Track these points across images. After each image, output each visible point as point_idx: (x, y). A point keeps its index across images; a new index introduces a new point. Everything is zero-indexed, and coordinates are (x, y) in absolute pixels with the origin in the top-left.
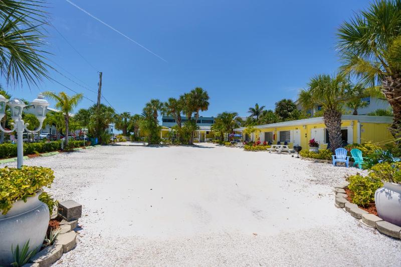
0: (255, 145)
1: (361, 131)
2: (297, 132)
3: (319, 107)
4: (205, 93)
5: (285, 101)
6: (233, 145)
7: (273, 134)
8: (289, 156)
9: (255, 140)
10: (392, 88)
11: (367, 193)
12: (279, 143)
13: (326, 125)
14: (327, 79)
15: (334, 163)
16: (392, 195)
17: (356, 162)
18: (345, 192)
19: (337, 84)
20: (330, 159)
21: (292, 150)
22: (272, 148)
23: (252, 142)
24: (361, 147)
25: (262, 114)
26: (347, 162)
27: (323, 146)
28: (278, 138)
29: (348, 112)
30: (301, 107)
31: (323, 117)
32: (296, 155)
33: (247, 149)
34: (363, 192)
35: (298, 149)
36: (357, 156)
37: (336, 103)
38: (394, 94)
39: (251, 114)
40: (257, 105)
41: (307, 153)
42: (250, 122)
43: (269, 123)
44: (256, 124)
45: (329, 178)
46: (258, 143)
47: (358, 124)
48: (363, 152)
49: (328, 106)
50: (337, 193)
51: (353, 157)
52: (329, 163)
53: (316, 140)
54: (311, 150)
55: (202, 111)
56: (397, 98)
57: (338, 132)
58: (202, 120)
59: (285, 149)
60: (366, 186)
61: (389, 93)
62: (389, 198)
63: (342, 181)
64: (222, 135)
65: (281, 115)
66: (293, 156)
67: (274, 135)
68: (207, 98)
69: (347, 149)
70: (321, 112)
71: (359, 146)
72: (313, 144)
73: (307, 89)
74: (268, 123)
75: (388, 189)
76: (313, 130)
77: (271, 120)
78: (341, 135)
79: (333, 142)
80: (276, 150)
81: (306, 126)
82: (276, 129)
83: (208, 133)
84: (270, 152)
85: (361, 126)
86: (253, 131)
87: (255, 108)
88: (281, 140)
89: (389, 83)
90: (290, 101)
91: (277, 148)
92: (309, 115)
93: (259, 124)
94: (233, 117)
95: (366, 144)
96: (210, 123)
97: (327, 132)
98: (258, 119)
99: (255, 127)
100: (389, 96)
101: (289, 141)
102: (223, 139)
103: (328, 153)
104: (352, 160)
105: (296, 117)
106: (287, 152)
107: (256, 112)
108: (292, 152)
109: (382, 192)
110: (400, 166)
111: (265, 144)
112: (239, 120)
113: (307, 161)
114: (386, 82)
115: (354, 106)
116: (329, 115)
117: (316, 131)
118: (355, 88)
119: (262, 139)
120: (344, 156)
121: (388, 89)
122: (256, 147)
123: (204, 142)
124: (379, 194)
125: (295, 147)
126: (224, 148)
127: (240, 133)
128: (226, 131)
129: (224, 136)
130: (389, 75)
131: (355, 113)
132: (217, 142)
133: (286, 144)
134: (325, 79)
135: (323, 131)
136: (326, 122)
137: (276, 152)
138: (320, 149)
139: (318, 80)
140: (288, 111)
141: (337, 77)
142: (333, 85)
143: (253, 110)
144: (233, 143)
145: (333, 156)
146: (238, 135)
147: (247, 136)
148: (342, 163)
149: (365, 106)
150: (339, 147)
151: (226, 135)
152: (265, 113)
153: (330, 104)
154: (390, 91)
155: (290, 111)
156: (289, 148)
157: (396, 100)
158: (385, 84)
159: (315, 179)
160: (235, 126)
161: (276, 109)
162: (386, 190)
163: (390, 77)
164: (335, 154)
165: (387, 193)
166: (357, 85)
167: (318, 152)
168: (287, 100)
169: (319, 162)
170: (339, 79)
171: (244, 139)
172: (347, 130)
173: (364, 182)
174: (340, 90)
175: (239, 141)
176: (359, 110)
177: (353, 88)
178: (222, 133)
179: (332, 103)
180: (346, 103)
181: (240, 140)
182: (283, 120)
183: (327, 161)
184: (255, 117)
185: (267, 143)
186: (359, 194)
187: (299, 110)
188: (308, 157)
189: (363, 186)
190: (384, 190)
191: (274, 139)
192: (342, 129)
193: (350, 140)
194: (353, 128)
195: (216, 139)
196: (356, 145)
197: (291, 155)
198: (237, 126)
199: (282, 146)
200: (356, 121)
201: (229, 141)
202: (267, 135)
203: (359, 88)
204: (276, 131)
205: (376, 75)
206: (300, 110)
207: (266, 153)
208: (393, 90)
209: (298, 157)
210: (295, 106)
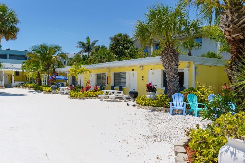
0: (83, 91)
1: (196, 73)
2: (133, 74)
3: (157, 46)
4: (12, 14)
5: (120, 35)
6: (53, 92)
7: (107, 76)
8: (124, 104)
9: (84, 84)
10: (230, 23)
11: (209, 152)
12: (113, 88)
13: (164, 66)
14: (165, 10)
15: (171, 111)
16: (237, 156)
17: (192, 108)
18: (185, 151)
19: (175, 18)
20: (167, 106)
21: (127, 96)
22: (104, 95)
23: (80, 87)
24: (196, 92)
25: (93, 50)
26: (184, 109)
27: (160, 91)
28: (112, 82)
29: (184, 53)
30: (138, 45)
31: (161, 57)
32: (131, 102)
33: (72, 97)
34: (205, 152)
35: (134, 95)
36: (193, 101)
37: (174, 41)
38: (231, 31)
39: (80, 49)
40: (88, 38)
41: (144, 99)
42: (79, 60)
43: (102, 62)
44: (86, 63)
45: (167, 131)
46: (88, 89)
47: (193, 66)
48: (198, 97)
49: (166, 43)
50: (177, 153)
51: (189, 103)
52: (166, 111)
53: (153, 84)
54: (149, 96)
55: (8, 39)
56: (234, 36)
57: (175, 75)
58: (10, 55)
59: (120, 96)
60: (207, 143)
61: (227, 29)
62: (234, 159)
63: (181, 135)
64: (39, 77)
65: (116, 52)
66: (128, 104)
67: (107, 78)
68: (15, 21)
69: (183, 94)
70: (159, 52)
71: (194, 90)
72: (151, 88)
73: (145, 21)
74: (100, 62)
75: (233, 147)
76: (151, 72)
77: (104, 58)
78: (178, 78)
79: (170, 86)
80: (109, 97)
81: (142, 67)
82: (110, 69)
83: (17, 73)
84: (101, 100)
85: (196, 68)
86: (82, 72)
87: (85, 42)
88: (115, 85)
89: (227, 17)
90: (126, 37)
91: (110, 94)
92: (146, 54)
93: (90, 63)
94: (55, 53)
95: (201, 88)
96: (21, 59)
97: (165, 74)
98: (89, 57)
99: (83, 67)
100: (227, 33)
101: (125, 86)
102: (40, 83)
103: (165, 99)
104: (188, 107)
105: (133, 56)
106: (122, 98)
107: (87, 48)
108: (128, 99)
109: (226, 151)
110: (244, 117)
111: (96, 90)
112: (64, 56)
113: (144, 110)
114: (225, 17)
115: (189, 47)
116: (167, 54)
117: (153, 74)
118: (192, 25)
119: (93, 83)
120: (181, 103)
121: (226, 25)
122: (85, 92)
123: (11, 86)
124: (223, 154)
125: (130, 93)
126: (41, 95)
127: (64, 74)
128: (45, 70)
129: (42, 79)
130: (228, 9)
131: (190, 54)
132: (32, 87)
133: (121, 88)
134: (164, 10)
135: (161, 73)
136: (163, 63)
137: (109, 99)
138: (156, 95)
139: (156, 11)
140: (125, 48)
141: (176, 10)
142: (172, 19)
143: (83, 44)
144: (54, 89)
145: (171, 103)
146: (62, 77)
147: (74, 79)
148: (178, 111)
149: (198, 47)
150: (176, 92)
151: (44, 77)
152: (98, 49)
153: (168, 41)
154: (228, 27)
155: (127, 48)
156: (124, 93)
157: (234, 38)
158: (223, 19)
159: (152, 134)
160: (59, 64)
161: (111, 45)
162: (231, 148)
163: (229, 10)
164: (172, 100)
165: (232, 153)
166: (194, 21)
167: (155, 99)
168: (123, 34)
169: (156, 111)
170: (178, 13)
171: (70, 83)
172: (183, 72)
173: (205, 138)
174: (178, 26)
175: (63, 86)
176: (193, 51)
177: (190, 25)
178: (39, 74)
179: (170, 40)
180: (182, 43)
181: (65, 83)
182: (119, 60)
183: (164, 108)
184: (86, 54)
185: (99, 87)
186: (201, 154)
187: (135, 48)
188: (145, 104)
189: (204, 143)
190: (228, 149)
191: (107, 83)
192: (179, 71)
193: (186, 85)
194: (189, 70)
195: (31, 83)
196: (192, 89)
197: (126, 103)
198: (60, 65)
199: (116, 91)
200: (192, 63)
201: (48, 86)
202: (99, 77)
203: (195, 25)
204: (109, 72)
205: (214, 9)
206: (137, 48)
207: (96, 101)
208: (231, 26)
209: (134, 106)
210: (132, 43)
